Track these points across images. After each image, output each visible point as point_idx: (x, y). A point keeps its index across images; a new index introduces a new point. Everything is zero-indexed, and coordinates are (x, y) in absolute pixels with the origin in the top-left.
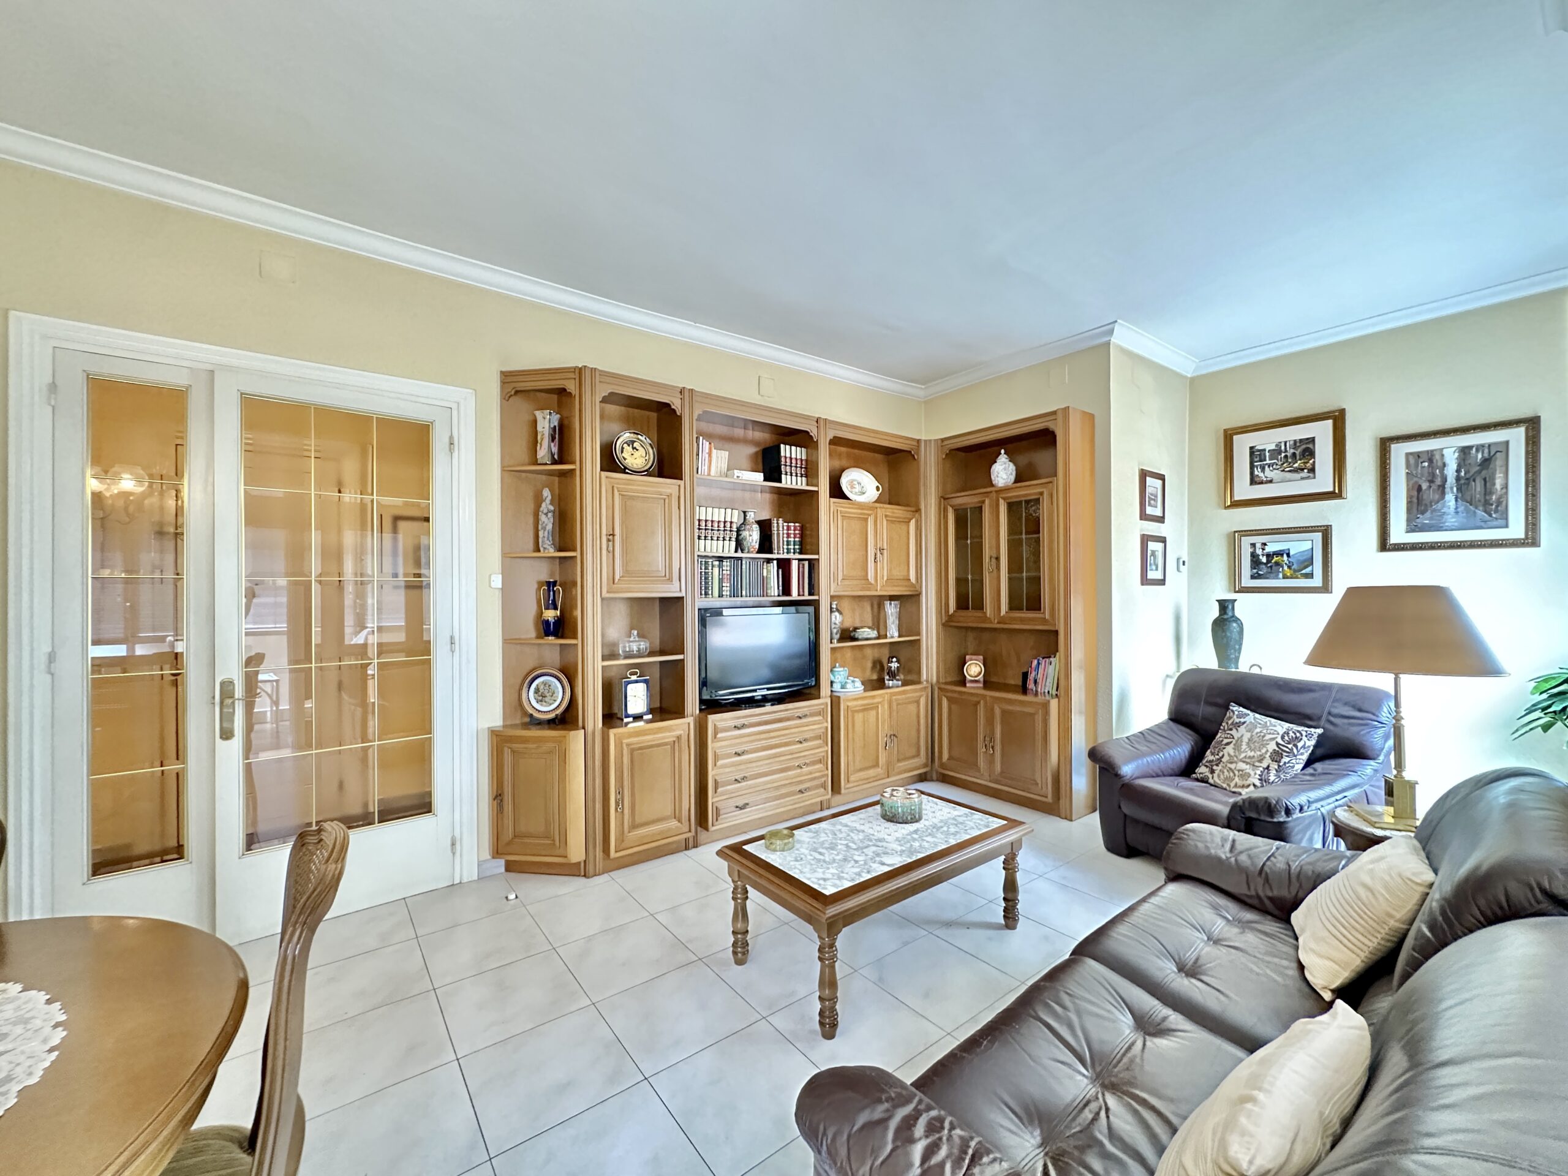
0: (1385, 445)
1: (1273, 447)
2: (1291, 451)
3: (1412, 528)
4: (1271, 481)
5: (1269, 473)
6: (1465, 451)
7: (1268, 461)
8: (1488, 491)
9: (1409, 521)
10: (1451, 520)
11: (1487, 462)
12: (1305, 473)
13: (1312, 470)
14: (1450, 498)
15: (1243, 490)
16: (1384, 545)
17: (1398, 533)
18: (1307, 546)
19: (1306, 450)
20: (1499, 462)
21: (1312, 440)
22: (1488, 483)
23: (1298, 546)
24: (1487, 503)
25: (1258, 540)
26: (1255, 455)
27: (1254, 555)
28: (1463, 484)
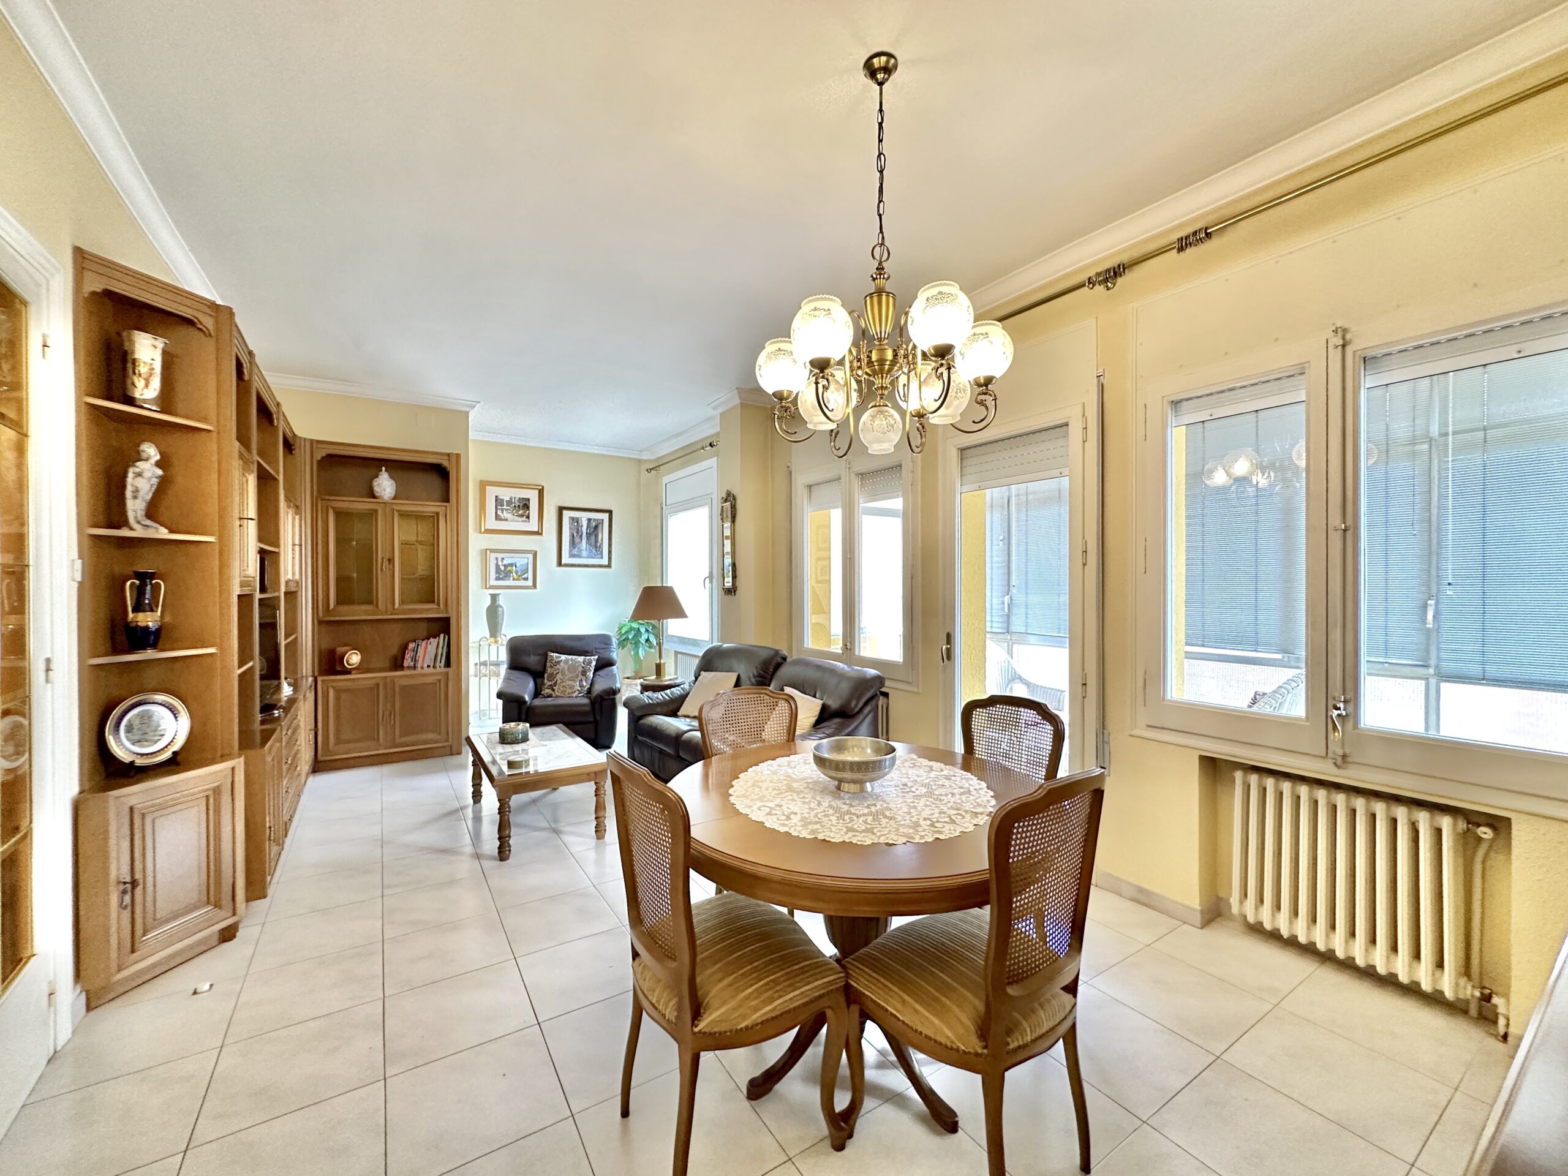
0: (561, 509)
1: (508, 499)
2: (517, 504)
3: (572, 556)
4: (507, 520)
5: (506, 515)
6: (589, 520)
7: (505, 507)
8: (596, 541)
9: (570, 552)
10: (584, 553)
11: (596, 527)
12: (524, 518)
13: (528, 517)
14: (584, 541)
15: (491, 523)
16: (560, 564)
17: (565, 560)
18: (525, 561)
19: (525, 505)
20: (600, 528)
21: (529, 500)
22: (596, 536)
23: (521, 561)
24: (596, 547)
25: (500, 556)
26: (498, 501)
27: (497, 566)
28: (589, 535)
